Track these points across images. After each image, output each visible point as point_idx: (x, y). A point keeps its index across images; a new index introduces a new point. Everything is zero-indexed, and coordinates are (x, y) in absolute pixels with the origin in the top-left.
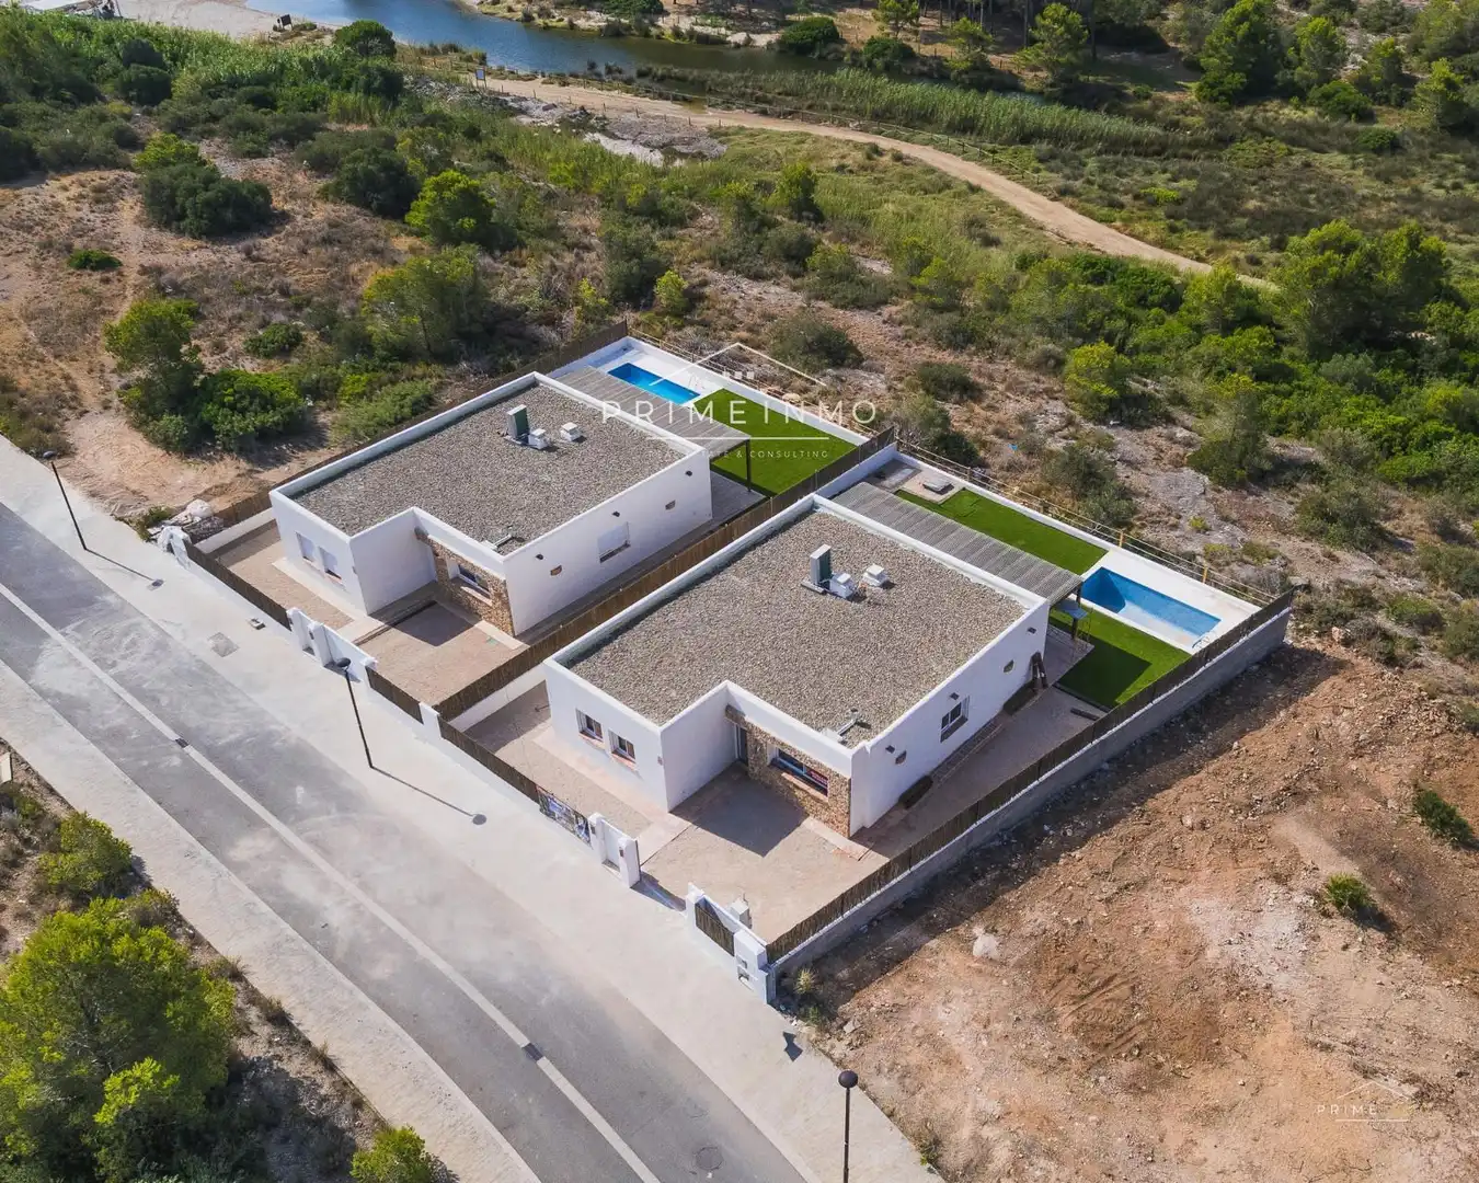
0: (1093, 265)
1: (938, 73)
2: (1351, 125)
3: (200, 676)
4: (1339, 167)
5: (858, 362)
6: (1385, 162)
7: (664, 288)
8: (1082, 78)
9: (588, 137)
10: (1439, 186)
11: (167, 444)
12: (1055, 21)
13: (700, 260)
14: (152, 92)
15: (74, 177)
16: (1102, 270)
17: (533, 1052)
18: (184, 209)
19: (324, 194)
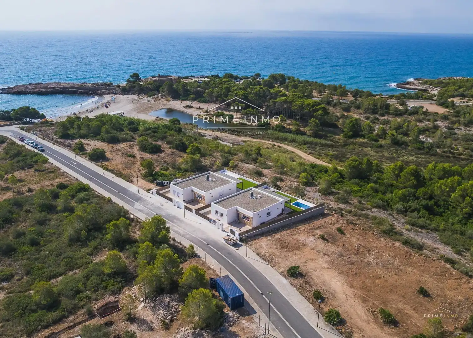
0: (312, 165)
1: (290, 131)
2: (373, 142)
3: (159, 208)
4: (369, 150)
5: (264, 176)
6: (378, 149)
7: (231, 163)
8: (319, 133)
9: (218, 141)
10: (388, 154)
11: (149, 181)
12: (313, 122)
13: (238, 160)
14: (135, 130)
15: (125, 143)
16: (313, 166)
17: (208, 244)
18: (147, 148)
19: (170, 148)
